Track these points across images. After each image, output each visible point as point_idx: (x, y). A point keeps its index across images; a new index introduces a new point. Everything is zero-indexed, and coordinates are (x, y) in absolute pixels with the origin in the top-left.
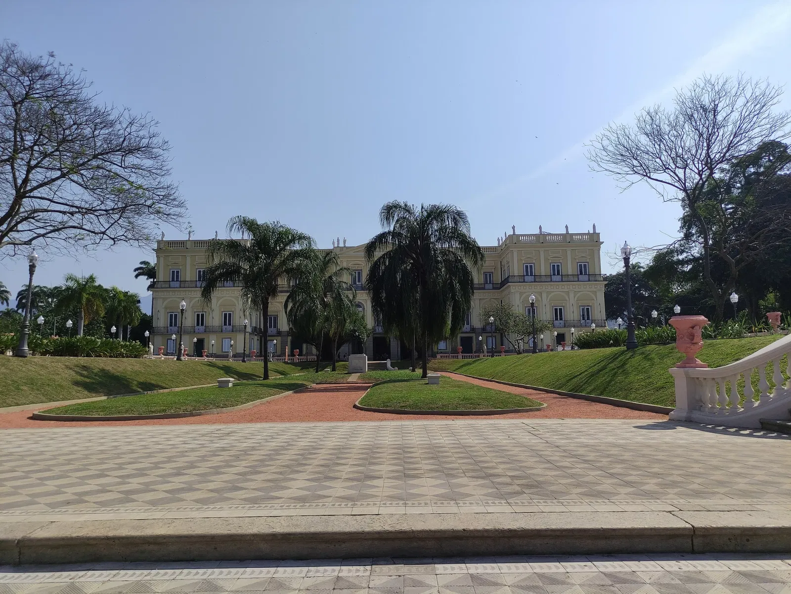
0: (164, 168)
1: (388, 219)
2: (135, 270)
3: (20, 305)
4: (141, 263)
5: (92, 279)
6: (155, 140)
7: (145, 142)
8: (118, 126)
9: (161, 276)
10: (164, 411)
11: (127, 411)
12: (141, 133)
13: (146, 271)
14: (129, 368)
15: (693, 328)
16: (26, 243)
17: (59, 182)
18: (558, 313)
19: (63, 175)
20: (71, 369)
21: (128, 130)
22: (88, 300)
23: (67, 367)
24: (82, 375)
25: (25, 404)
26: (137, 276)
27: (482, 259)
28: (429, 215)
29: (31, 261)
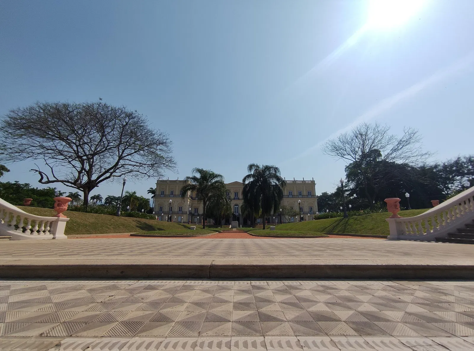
0: (171, 150)
1: (250, 170)
2: (148, 191)
3: (106, 203)
4: (150, 188)
5: (135, 193)
6: (168, 141)
7: (164, 141)
8: (156, 135)
9: (157, 193)
10: (182, 234)
11: (168, 234)
12: (164, 138)
13: (152, 191)
14: (153, 223)
15: (396, 202)
16: (119, 176)
17: (134, 154)
18: (301, 209)
19: (135, 152)
20: (134, 221)
21: (159, 137)
22: (133, 200)
23: (133, 221)
24: (138, 224)
25: (122, 233)
26: (148, 193)
27: (285, 185)
28: (265, 169)
29: (124, 181)
